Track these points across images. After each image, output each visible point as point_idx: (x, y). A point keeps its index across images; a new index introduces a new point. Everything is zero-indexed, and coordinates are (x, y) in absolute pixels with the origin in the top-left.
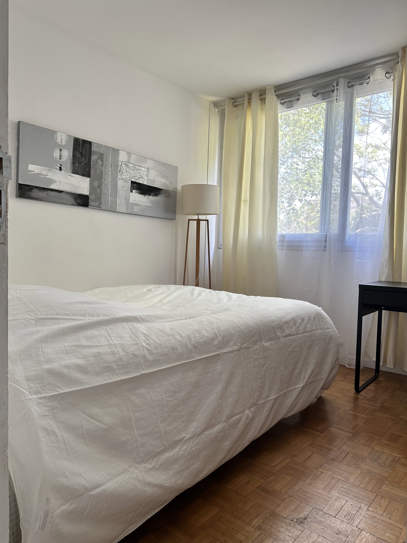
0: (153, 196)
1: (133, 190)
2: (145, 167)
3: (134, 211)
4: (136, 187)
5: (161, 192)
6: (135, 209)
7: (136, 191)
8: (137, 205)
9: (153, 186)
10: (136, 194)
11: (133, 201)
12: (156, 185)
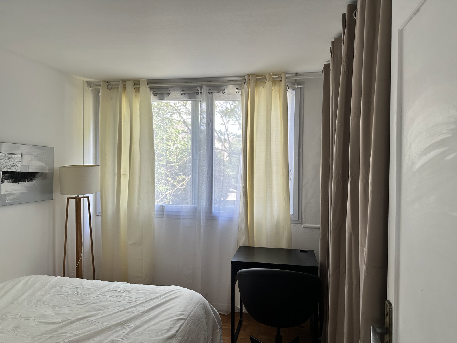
0: (28, 182)
1: (5, 181)
2: (17, 154)
3: (7, 201)
4: (8, 176)
5: (37, 175)
6: (8, 200)
7: (9, 180)
8: (10, 194)
9: (28, 171)
10: (8, 183)
11: (5, 192)
12: (31, 170)
